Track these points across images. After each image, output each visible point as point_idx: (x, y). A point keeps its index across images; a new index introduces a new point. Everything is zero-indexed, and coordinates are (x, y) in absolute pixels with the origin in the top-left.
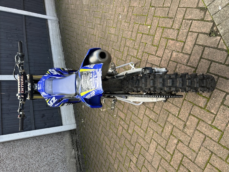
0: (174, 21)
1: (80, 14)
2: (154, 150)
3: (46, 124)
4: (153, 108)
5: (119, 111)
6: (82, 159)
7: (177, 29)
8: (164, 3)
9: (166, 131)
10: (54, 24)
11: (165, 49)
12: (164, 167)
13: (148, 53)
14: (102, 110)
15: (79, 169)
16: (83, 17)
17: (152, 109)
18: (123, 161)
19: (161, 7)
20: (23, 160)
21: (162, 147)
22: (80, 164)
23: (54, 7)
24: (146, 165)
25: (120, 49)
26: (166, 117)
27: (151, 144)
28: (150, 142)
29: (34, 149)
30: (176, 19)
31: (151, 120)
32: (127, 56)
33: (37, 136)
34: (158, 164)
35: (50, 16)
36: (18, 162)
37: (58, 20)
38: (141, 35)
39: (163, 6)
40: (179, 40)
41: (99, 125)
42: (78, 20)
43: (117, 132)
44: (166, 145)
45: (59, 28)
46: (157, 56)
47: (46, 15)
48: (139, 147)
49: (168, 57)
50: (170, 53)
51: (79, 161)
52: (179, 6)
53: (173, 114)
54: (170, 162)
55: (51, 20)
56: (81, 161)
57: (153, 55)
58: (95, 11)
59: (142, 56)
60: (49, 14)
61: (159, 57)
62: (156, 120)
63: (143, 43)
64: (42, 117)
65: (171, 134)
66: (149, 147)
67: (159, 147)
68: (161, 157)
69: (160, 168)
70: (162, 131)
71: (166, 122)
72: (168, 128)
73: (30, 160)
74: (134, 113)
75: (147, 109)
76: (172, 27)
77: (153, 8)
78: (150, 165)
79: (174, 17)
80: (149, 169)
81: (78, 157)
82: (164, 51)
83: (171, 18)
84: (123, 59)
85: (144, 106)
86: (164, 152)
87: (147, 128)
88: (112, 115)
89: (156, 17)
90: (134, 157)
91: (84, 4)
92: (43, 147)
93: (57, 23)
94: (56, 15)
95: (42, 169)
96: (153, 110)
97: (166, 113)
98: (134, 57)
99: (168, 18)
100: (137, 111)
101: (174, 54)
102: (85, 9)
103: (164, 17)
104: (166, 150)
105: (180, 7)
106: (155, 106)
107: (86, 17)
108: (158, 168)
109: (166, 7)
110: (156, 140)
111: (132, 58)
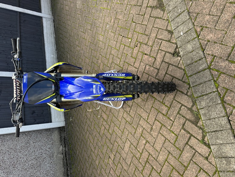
0: (149, 38)
1: (74, 16)
2: (128, 148)
3: (36, 121)
4: (130, 112)
5: (103, 112)
6: (69, 155)
7: (151, 46)
8: (142, 21)
9: (138, 133)
10: (49, 22)
11: (141, 62)
12: (135, 164)
13: (128, 64)
14: (88, 110)
15: (65, 164)
16: (76, 20)
17: (128, 112)
18: (104, 158)
19: (140, 24)
20: (12, 153)
21: (134, 147)
22: (66, 159)
23: (50, 5)
24: (121, 161)
25: (106, 56)
26: (138, 120)
27: (126, 143)
28: (126, 142)
29: (23, 144)
30: (150, 37)
31: (127, 123)
32: (112, 63)
33: (26, 132)
34: (130, 161)
35: (45, 14)
36: (7, 155)
37: (53, 18)
38: (124, 46)
39: (142, 23)
40: (151, 55)
41: (85, 124)
42: (71, 22)
43: (100, 132)
44: (138, 144)
45: (53, 26)
46: (135, 67)
47: (41, 13)
48: (117, 145)
49: (142, 69)
50: (144, 66)
51: (66, 156)
52: (153, 25)
53: (143, 118)
54: (139, 160)
55: (46, 18)
56: (68, 156)
57: (132, 65)
58: (87, 17)
59: (124, 66)
60: (44, 12)
61: (136, 68)
62: (131, 123)
63: (125, 53)
64: (32, 114)
65: (141, 135)
66: (124, 146)
67: (132, 146)
68: (132, 155)
69: (132, 164)
70: (135, 132)
71: (138, 125)
72: (140, 130)
73: (19, 154)
74: (115, 115)
75: (125, 112)
76: (147, 43)
77: (134, 23)
78: (124, 162)
79: (149, 35)
80: (123, 166)
81: (65, 153)
82: (140, 63)
83: (147, 35)
84: (108, 65)
85: (123, 110)
86: (135, 151)
87: (124, 129)
88: (96, 115)
89: (136, 32)
90: (112, 154)
91: (78, 7)
92: (31, 142)
93: (52, 21)
94: (51, 14)
95: (30, 163)
96: (129, 114)
97: (139, 117)
98: (117, 65)
99: (145, 35)
100: (117, 114)
101: (147, 67)
102: (78, 12)
103: (142, 34)
104: (137, 149)
105: (154, 27)
106: (131, 110)
107: (78, 21)
108: (130, 165)
109: (144, 25)
110: (130, 140)
111: (116, 65)
